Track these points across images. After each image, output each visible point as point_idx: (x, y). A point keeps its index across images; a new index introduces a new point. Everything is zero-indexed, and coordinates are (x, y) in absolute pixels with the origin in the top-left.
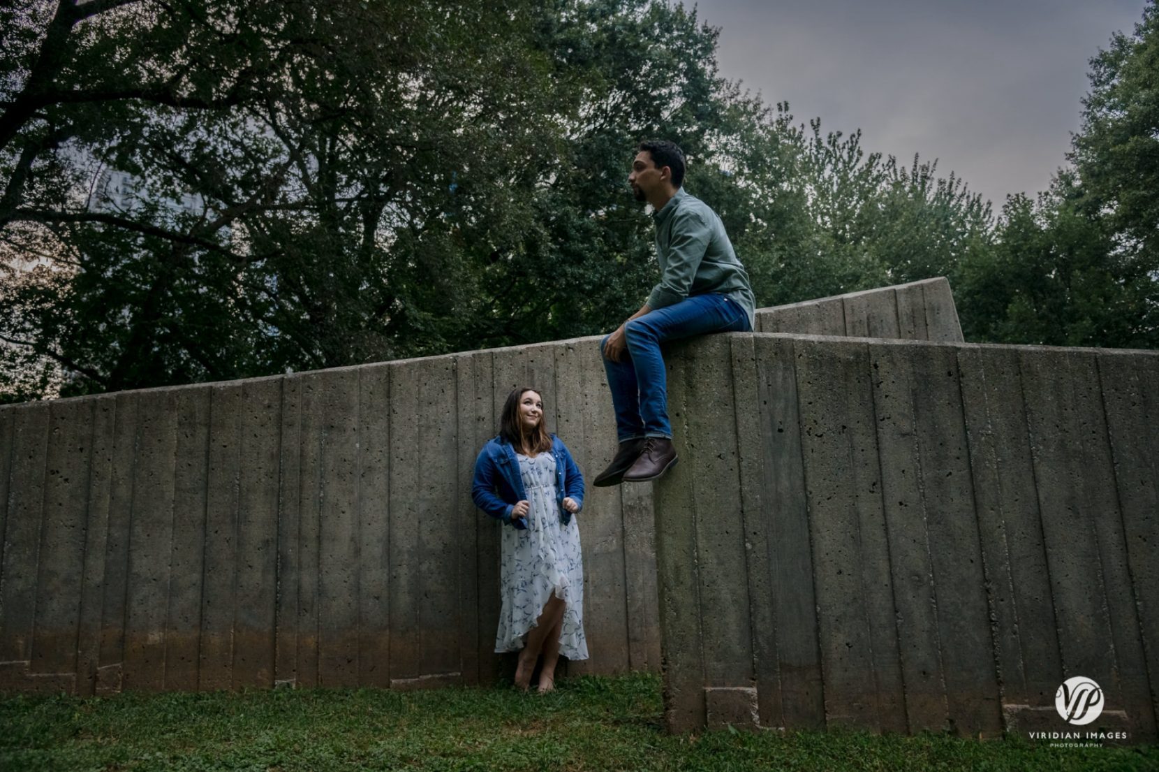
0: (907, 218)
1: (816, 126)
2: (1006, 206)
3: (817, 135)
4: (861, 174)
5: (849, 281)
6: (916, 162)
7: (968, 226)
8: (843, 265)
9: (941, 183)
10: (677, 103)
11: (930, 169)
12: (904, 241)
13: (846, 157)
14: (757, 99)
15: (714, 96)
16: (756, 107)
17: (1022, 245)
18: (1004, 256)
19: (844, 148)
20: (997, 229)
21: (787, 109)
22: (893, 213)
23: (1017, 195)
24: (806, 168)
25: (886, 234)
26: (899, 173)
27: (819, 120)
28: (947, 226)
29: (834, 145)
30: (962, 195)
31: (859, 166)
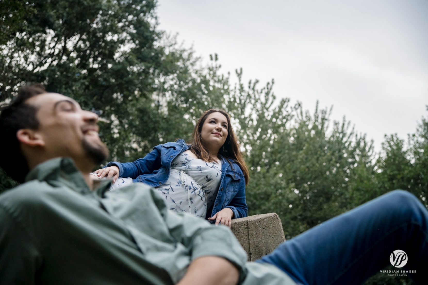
0: (308, 149)
1: (239, 74)
2: (383, 144)
3: (240, 81)
4: (274, 114)
5: (262, 199)
6: (317, 107)
7: (357, 158)
8: (257, 185)
9: (336, 124)
10: (127, 47)
11: (328, 112)
12: (308, 167)
13: (263, 100)
14: (191, 49)
15: (156, 44)
16: (190, 55)
17: (396, 175)
18: (383, 183)
19: (261, 92)
20: (378, 161)
21: (216, 59)
22: (298, 145)
23: (392, 136)
24: (231, 106)
25: (293, 161)
26: (304, 115)
27: (241, 69)
28: (341, 157)
29: (253, 89)
30: (351, 134)
31: (272, 107)
